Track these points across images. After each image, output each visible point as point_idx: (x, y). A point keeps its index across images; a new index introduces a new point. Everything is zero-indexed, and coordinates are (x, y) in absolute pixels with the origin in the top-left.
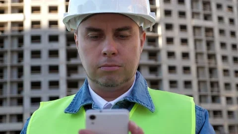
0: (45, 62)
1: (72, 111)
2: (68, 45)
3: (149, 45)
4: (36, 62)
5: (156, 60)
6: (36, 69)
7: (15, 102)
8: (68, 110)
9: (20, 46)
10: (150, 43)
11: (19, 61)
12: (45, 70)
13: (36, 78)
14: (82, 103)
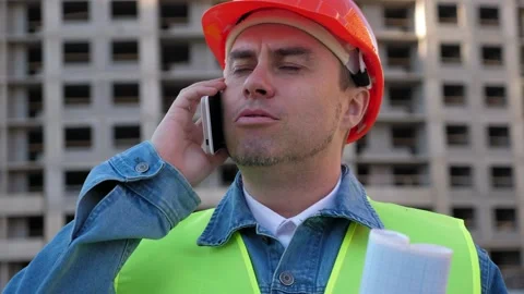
0: (101, 73)
1: (213, 240)
2: (164, 26)
3: (388, 25)
4: (78, 75)
5: (408, 68)
6: (77, 94)
7: (22, 182)
8: (204, 240)
9: (31, 30)
10: (392, 20)
11: (32, 72)
12: (102, 95)
13: (80, 116)
14: (234, 225)
